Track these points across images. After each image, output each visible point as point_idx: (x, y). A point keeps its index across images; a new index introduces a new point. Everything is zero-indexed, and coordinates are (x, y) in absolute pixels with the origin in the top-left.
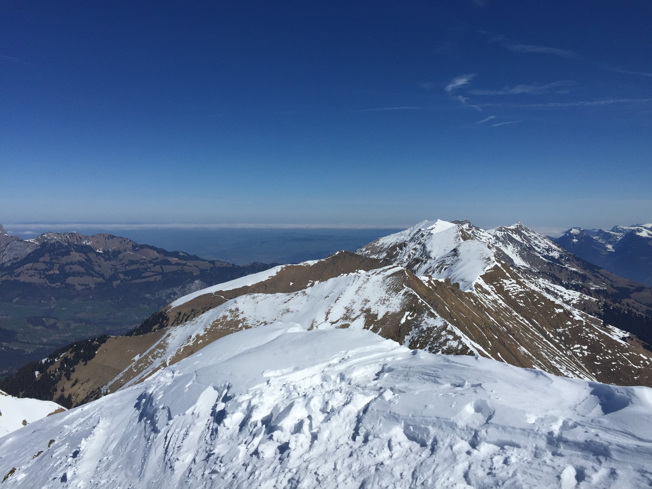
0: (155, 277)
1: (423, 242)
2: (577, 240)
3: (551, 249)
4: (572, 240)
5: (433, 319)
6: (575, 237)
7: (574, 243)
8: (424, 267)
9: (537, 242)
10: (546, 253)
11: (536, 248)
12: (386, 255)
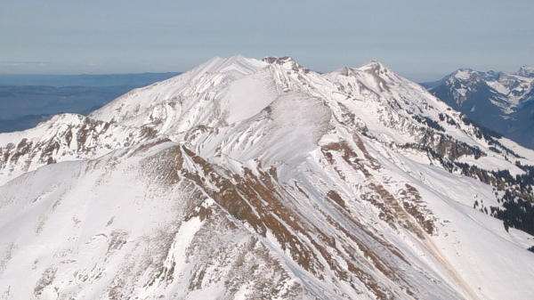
1: (212, 95)
2: (466, 91)
3: (425, 106)
4: (459, 90)
5: (230, 232)
6: (462, 85)
7: (461, 96)
8: (214, 140)
9: (404, 94)
10: (417, 113)
11: (402, 102)
12: (147, 121)
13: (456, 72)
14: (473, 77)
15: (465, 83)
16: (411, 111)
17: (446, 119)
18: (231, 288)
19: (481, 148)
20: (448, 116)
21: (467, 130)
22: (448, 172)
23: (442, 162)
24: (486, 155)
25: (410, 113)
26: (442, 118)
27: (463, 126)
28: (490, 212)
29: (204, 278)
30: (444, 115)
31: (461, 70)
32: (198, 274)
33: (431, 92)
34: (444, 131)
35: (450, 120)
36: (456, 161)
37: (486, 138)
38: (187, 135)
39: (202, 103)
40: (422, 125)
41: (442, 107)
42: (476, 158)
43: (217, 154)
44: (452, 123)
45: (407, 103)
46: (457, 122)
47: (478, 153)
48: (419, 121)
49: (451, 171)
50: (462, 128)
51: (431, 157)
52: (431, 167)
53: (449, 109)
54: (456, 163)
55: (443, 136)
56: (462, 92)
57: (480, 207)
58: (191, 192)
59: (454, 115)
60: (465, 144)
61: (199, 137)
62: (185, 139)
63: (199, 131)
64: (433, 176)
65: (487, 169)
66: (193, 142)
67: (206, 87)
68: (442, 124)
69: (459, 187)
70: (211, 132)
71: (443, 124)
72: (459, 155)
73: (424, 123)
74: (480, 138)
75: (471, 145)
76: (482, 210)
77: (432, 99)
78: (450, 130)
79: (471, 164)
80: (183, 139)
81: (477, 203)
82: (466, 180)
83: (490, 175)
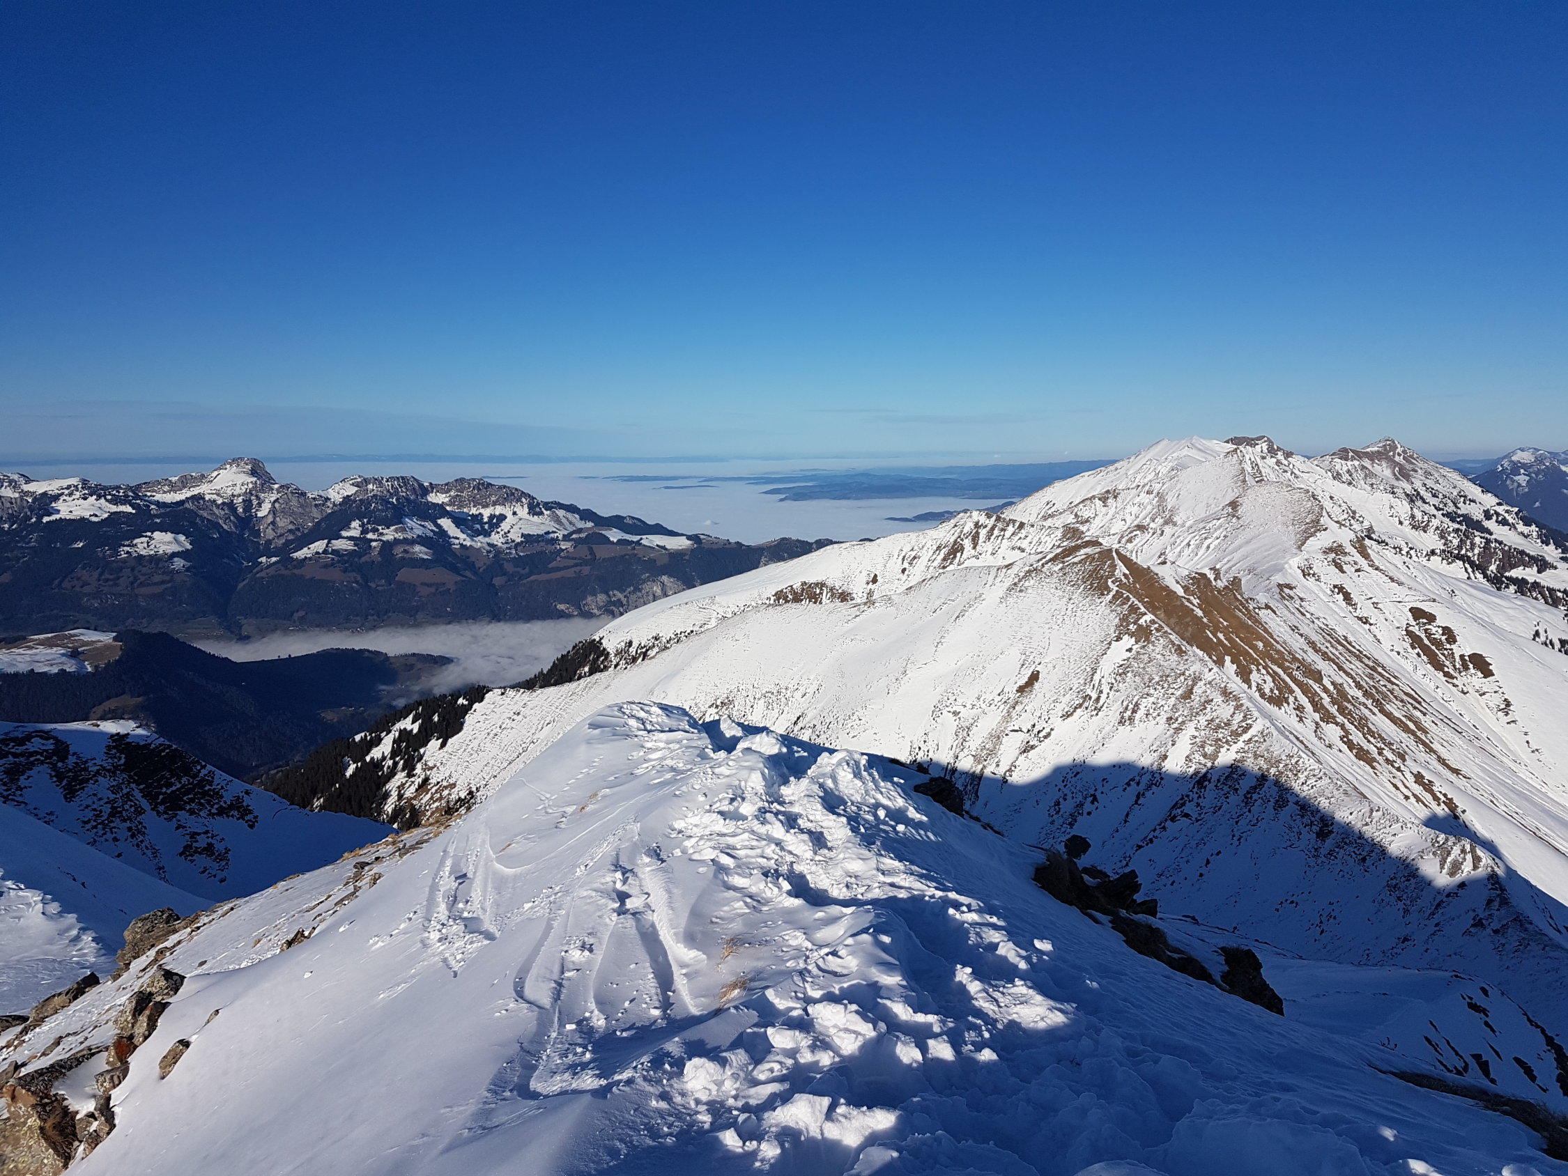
0: (577, 569)
1: (1157, 487)
2: (1527, 478)
3: (1462, 499)
4: (1516, 478)
5: (1175, 657)
6: (1522, 471)
7: (1519, 485)
8: (1157, 544)
9: (1430, 483)
10: (1451, 508)
11: (1427, 496)
12: (1070, 519)
13: (1514, 453)
14: (1540, 460)
15: (1524, 466)
16: (1441, 506)
17: (1494, 518)
18: (1175, 725)
19: (1547, 558)
20: (1497, 514)
21: (1526, 532)
22: (1495, 590)
23: (1485, 576)
24: (1556, 568)
25: (1438, 509)
26: (1488, 515)
27: (1521, 527)
28: (1557, 645)
29: (1139, 712)
30: (1492, 512)
31: (1522, 450)
32: (1131, 706)
33: (1473, 481)
34: (1491, 534)
35: (1500, 519)
36: (1507, 574)
37: (1557, 546)
38: (1122, 537)
39: (1144, 498)
40: (1456, 526)
41: (1490, 501)
42: (1539, 572)
43: (1160, 560)
44: (1504, 522)
45: (1434, 496)
46: (1511, 521)
47: (1543, 565)
48: (1453, 520)
49: (1499, 589)
50: (1519, 530)
51: (1470, 570)
52: (1468, 582)
53: (1499, 504)
54: (1506, 577)
55: (1488, 542)
56: (1522, 479)
57: (1543, 638)
58: (1126, 607)
59: (1507, 511)
60: (1522, 553)
61: (1137, 540)
62: (1119, 542)
63: (1138, 532)
64: (1470, 595)
65: (1556, 587)
66: (1130, 546)
67: (1150, 477)
68: (1487, 524)
69: (1511, 612)
70: (1154, 534)
71: (1491, 524)
72: (1513, 567)
73: (1459, 523)
74: (1547, 545)
75: (1532, 553)
76: (1546, 645)
77: (1474, 491)
78: (1500, 532)
79: (1531, 580)
80: (1116, 542)
81: (1537, 634)
82: (1521, 601)
83: (1560, 594)
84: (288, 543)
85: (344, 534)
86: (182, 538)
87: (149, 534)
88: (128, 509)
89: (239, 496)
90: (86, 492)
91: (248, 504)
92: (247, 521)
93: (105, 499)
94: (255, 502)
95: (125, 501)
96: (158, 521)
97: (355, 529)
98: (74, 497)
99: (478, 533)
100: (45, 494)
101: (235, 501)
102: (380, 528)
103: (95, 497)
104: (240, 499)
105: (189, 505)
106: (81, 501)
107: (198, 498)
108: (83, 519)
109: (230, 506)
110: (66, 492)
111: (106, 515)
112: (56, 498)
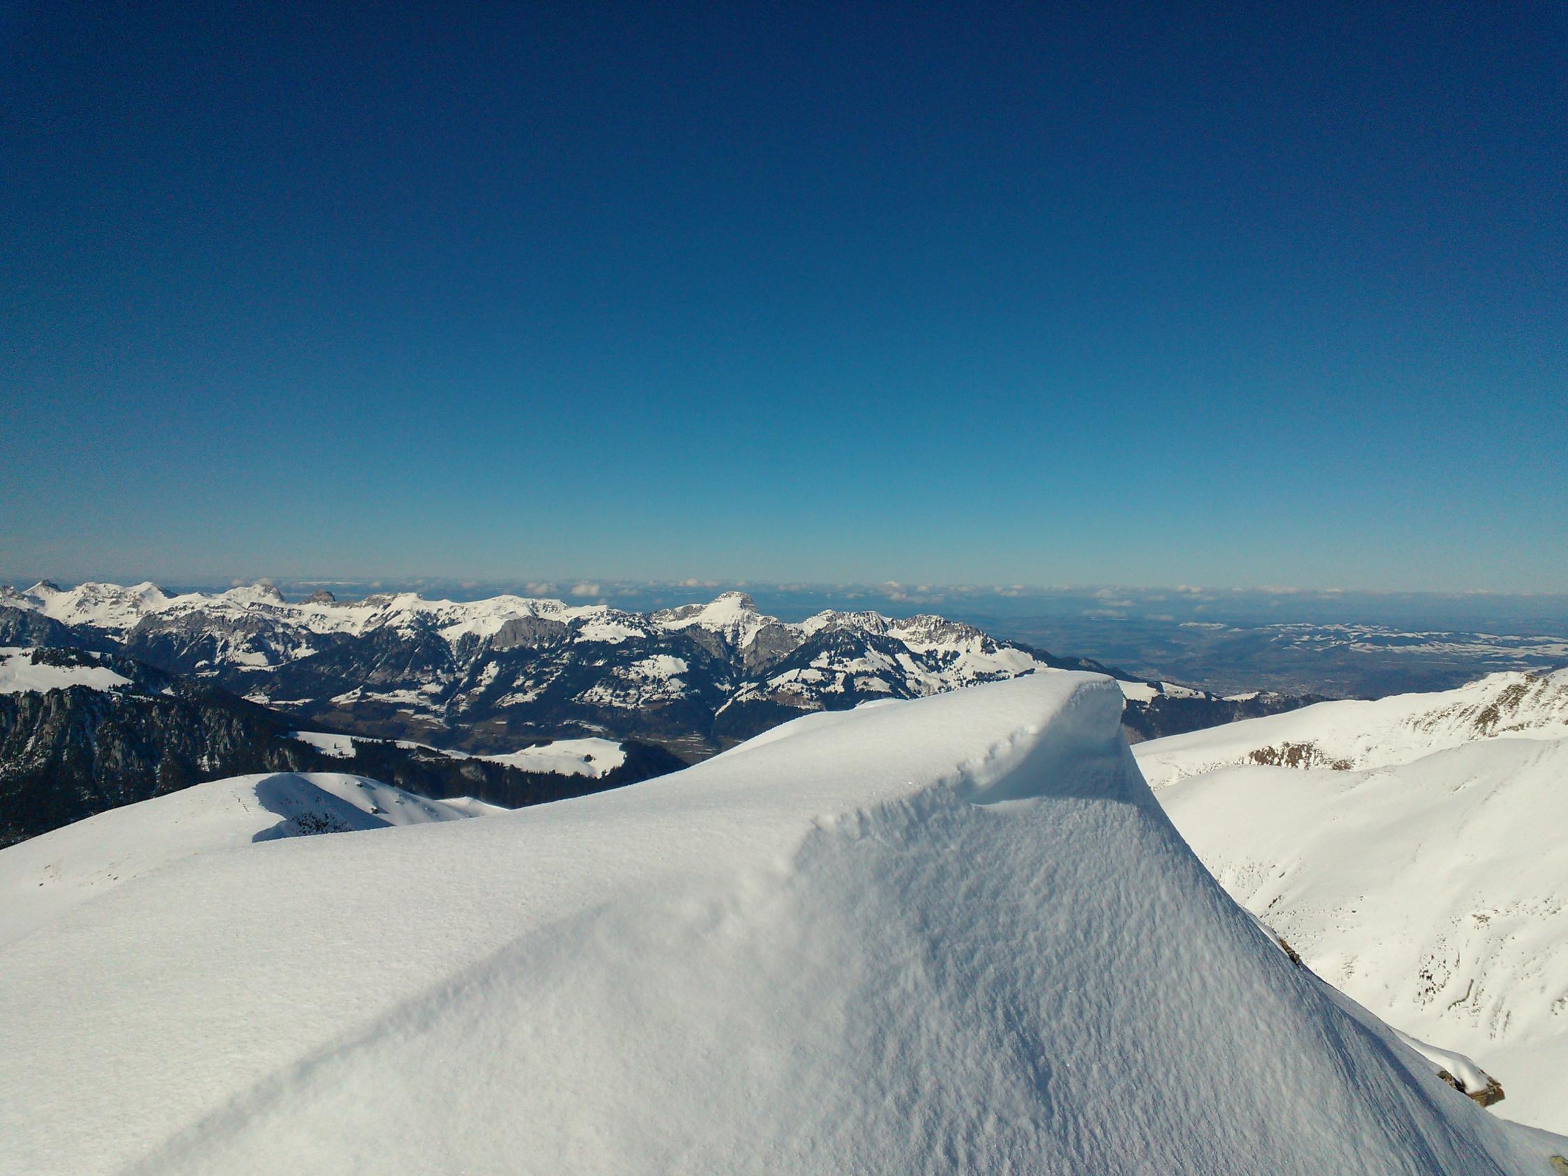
84: (766, 670)
85: (812, 664)
86: (680, 661)
87: (655, 656)
88: (639, 633)
89: (729, 626)
90: (610, 618)
91: (736, 635)
92: (732, 649)
93: (624, 624)
94: (741, 631)
95: (639, 626)
96: (663, 645)
97: (823, 660)
98: (599, 622)
99: (931, 669)
100: (578, 619)
101: (725, 631)
102: (844, 660)
103: (616, 622)
104: (730, 629)
105: (689, 633)
106: (605, 625)
107: (696, 627)
108: (605, 642)
109: (721, 635)
110: (595, 617)
111: (623, 639)
112: (586, 622)
